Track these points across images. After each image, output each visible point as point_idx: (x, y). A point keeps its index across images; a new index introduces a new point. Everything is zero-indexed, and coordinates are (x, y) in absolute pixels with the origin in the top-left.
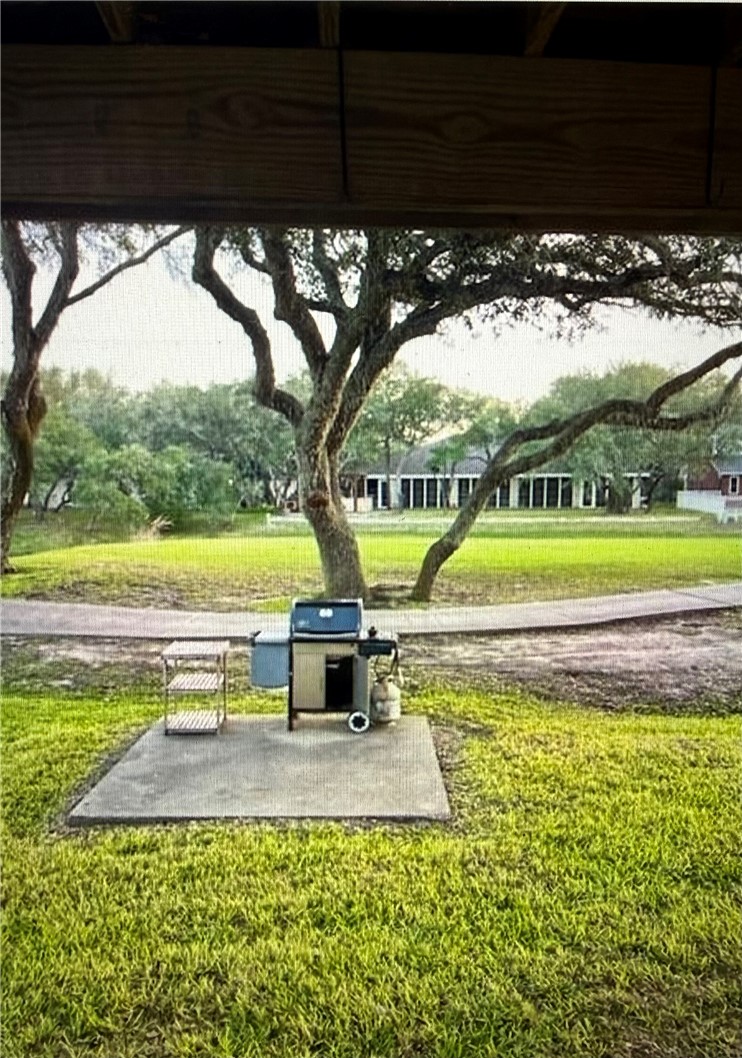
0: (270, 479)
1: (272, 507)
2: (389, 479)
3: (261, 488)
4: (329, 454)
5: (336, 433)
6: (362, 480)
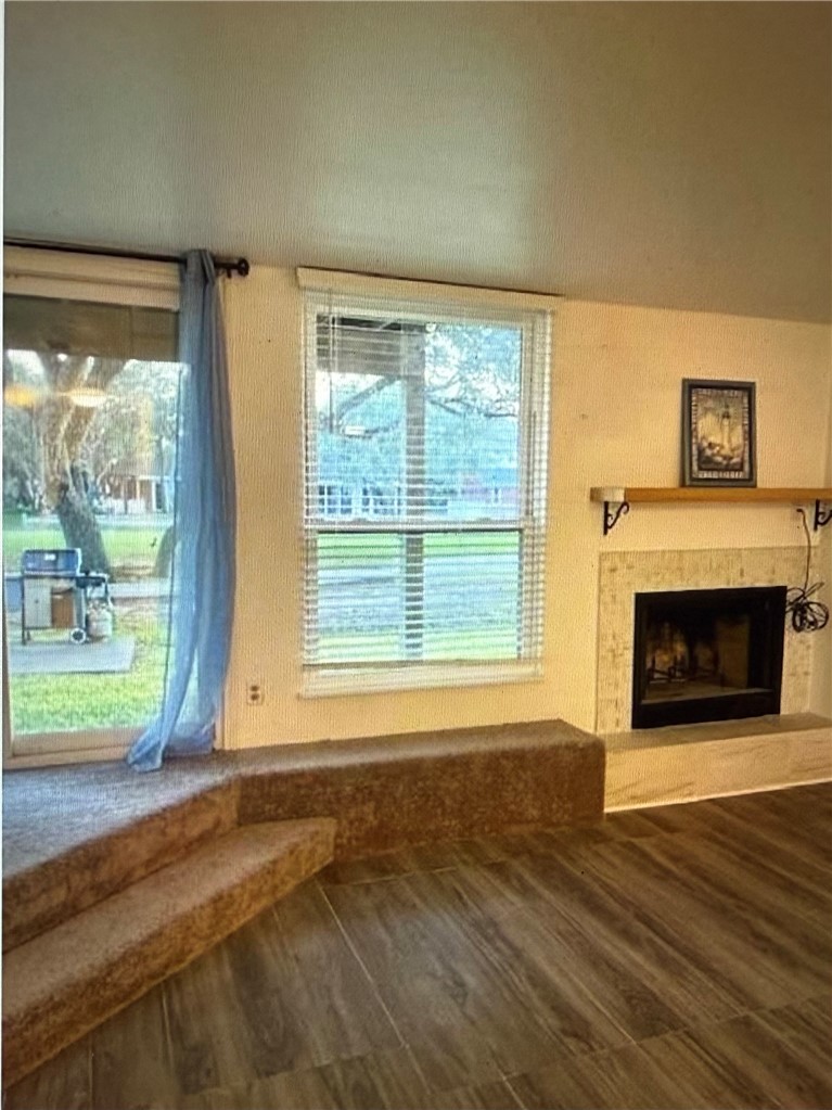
0: (27, 478)
1: (30, 508)
2: (162, 481)
3: (15, 484)
4: (69, 447)
5: (76, 426)
6: (133, 481)
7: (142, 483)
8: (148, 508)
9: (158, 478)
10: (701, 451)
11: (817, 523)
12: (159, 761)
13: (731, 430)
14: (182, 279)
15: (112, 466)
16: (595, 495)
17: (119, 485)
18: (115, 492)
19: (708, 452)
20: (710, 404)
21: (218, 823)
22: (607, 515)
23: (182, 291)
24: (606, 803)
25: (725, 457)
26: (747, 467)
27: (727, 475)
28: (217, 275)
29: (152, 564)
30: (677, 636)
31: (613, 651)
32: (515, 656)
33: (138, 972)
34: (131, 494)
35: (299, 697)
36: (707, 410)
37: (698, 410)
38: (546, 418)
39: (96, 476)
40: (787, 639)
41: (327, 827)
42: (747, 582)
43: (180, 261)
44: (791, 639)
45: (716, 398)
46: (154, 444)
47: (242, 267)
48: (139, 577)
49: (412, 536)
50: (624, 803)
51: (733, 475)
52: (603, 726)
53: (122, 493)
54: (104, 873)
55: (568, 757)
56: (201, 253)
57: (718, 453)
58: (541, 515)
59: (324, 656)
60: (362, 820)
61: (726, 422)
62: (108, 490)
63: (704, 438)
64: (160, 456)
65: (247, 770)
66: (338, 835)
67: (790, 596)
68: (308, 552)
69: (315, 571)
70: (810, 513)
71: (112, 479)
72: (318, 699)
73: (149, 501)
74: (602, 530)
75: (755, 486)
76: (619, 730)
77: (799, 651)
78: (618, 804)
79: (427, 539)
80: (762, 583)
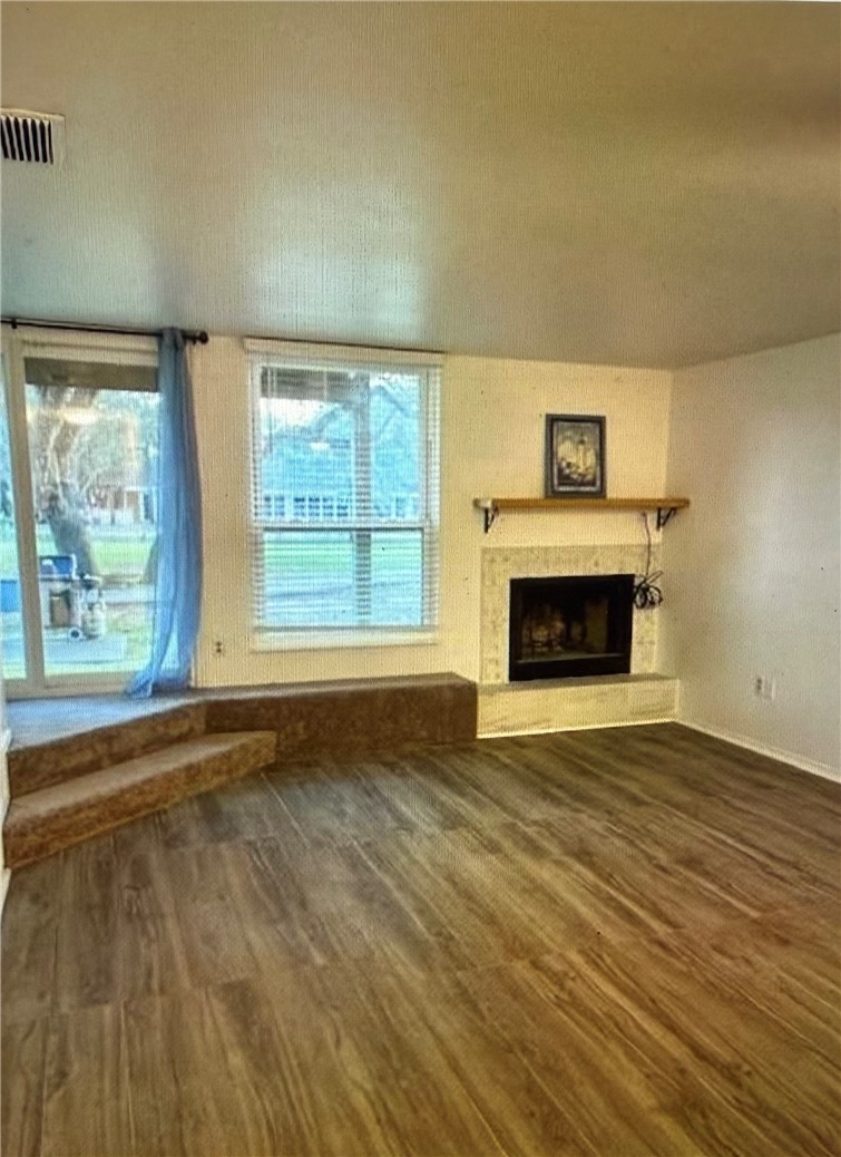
2: (150, 492)
4: (59, 458)
5: (65, 438)
6: (120, 492)
7: (128, 494)
8: (136, 518)
9: (146, 489)
10: (560, 470)
11: (659, 525)
12: (150, 690)
13: (585, 454)
14: (160, 345)
15: (98, 476)
16: (476, 503)
17: (106, 496)
18: (102, 503)
19: (567, 471)
20: (569, 433)
21: (191, 729)
22: (487, 519)
23: (160, 353)
24: (479, 731)
25: (580, 474)
26: (598, 483)
27: (582, 489)
28: (185, 343)
29: (142, 573)
30: (558, 616)
31: (494, 622)
32: (419, 623)
33: (139, 800)
34: (117, 504)
35: (254, 653)
36: (565, 439)
37: (558, 439)
38: (438, 446)
39: (81, 487)
40: (635, 617)
41: (269, 737)
42: (601, 571)
43: (158, 334)
44: (638, 616)
45: (573, 427)
46: (141, 452)
47: (203, 338)
48: (129, 585)
49: (361, 533)
50: (496, 731)
51: (588, 489)
52: (487, 677)
53: (108, 504)
54: (116, 748)
55: (448, 695)
56: (173, 330)
57: (575, 472)
58: (436, 517)
59: (270, 621)
60: (295, 734)
61: (581, 447)
62: (93, 500)
63: (563, 459)
64: (147, 464)
65: (213, 697)
66: (278, 745)
67: (637, 582)
68: (257, 545)
69: (263, 559)
70: (652, 518)
71: (97, 491)
72: (269, 652)
73: (136, 511)
74: (483, 530)
75: (604, 497)
76: (499, 681)
77: (646, 627)
78: (490, 732)
79: (374, 536)
80: (614, 571)
